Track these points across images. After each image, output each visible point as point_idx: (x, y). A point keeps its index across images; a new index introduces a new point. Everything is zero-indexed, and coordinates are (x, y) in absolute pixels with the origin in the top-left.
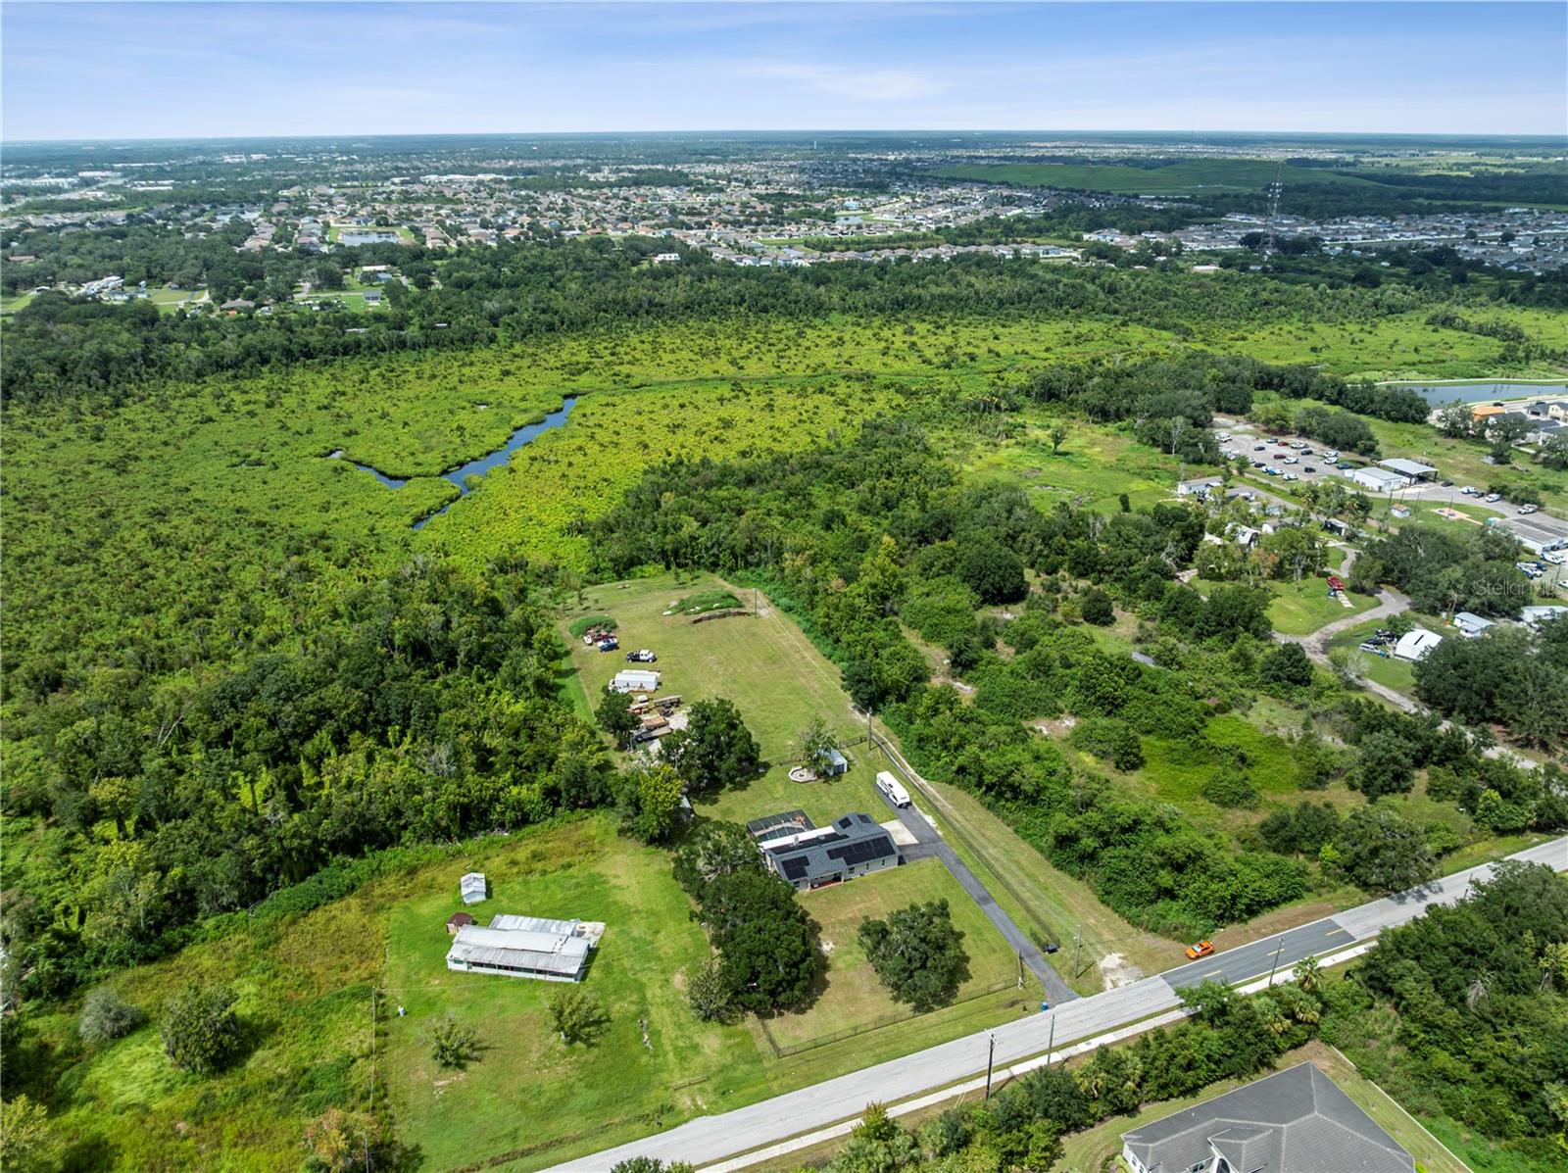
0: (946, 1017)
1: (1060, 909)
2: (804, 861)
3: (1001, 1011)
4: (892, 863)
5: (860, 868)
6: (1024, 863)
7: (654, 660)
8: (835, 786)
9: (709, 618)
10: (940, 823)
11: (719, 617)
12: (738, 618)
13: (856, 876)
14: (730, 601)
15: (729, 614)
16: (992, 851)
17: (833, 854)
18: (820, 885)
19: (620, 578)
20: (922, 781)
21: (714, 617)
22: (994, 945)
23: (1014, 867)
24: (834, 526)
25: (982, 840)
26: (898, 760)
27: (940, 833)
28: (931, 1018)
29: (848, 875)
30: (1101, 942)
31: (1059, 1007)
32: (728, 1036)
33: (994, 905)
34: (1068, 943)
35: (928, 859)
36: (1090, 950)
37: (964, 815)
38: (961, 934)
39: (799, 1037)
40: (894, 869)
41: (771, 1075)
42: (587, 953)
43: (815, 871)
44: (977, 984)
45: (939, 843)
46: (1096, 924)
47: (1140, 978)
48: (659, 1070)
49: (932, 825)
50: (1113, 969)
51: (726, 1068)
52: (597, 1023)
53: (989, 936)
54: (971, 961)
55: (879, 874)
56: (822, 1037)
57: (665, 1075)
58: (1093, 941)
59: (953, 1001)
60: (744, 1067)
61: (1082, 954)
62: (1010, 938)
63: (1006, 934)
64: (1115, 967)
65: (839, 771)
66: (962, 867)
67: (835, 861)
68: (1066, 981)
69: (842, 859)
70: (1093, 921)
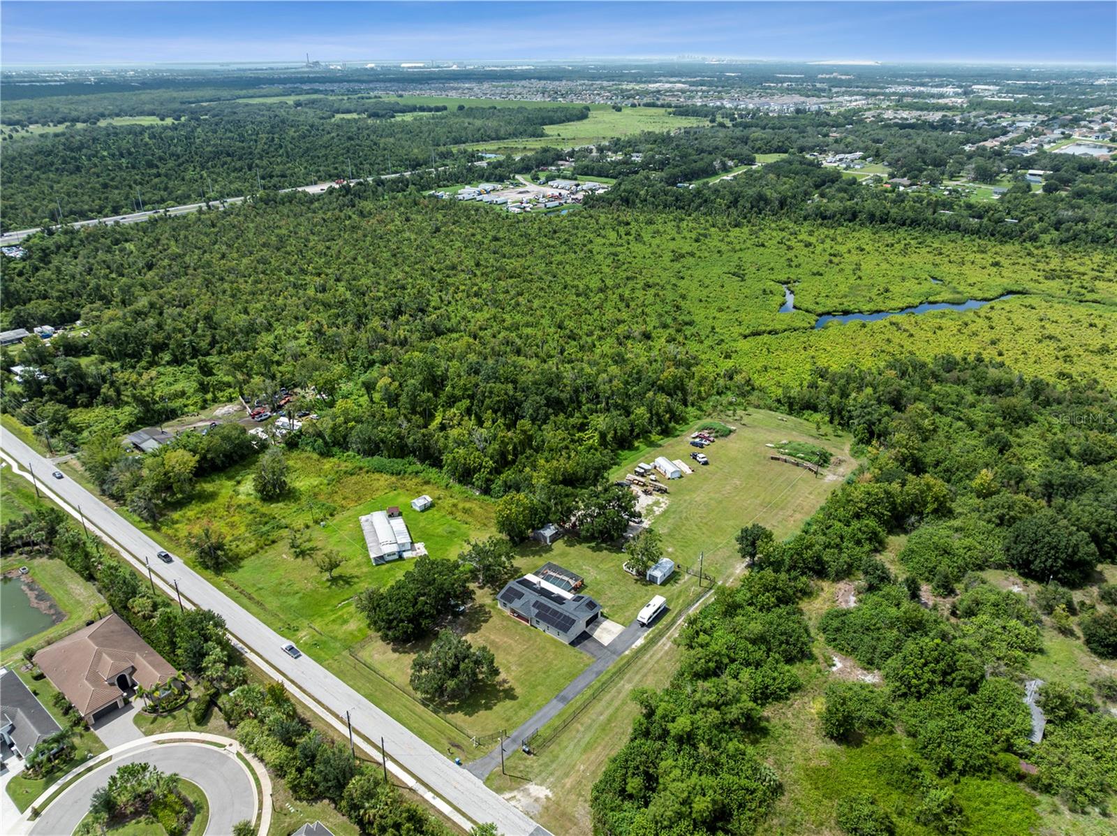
0: (424, 715)
1: (583, 744)
2: (520, 595)
4: (564, 640)
5: (542, 627)
7: (706, 463)
8: (636, 586)
9: (785, 461)
10: (640, 648)
11: (793, 463)
12: (804, 471)
13: (539, 628)
17: (537, 605)
18: (518, 616)
19: (790, 414)
21: (788, 463)
22: (515, 718)
25: (637, 677)
26: (702, 604)
27: (627, 652)
28: (420, 708)
29: (534, 623)
30: (559, 779)
31: (465, 771)
32: (360, 630)
33: (561, 706)
34: (544, 759)
35: (589, 655)
36: (544, 774)
37: (661, 658)
38: (514, 698)
39: (371, 656)
40: (563, 644)
41: (336, 657)
42: (396, 557)
43: (517, 604)
44: (464, 721)
45: (614, 656)
46: (578, 771)
47: (527, 814)
48: (321, 616)
49: (633, 646)
50: (529, 794)
51: (335, 638)
52: (348, 583)
53: (522, 713)
54: (488, 712)
55: (553, 639)
56: (377, 666)
57: (320, 619)
58: (557, 774)
59: (441, 714)
60: (338, 645)
61: (536, 771)
62: (527, 725)
63: (531, 721)
64: (533, 795)
65: (653, 581)
66: (594, 676)
67: (532, 608)
68: (497, 770)
69: (537, 611)
70: (582, 768)
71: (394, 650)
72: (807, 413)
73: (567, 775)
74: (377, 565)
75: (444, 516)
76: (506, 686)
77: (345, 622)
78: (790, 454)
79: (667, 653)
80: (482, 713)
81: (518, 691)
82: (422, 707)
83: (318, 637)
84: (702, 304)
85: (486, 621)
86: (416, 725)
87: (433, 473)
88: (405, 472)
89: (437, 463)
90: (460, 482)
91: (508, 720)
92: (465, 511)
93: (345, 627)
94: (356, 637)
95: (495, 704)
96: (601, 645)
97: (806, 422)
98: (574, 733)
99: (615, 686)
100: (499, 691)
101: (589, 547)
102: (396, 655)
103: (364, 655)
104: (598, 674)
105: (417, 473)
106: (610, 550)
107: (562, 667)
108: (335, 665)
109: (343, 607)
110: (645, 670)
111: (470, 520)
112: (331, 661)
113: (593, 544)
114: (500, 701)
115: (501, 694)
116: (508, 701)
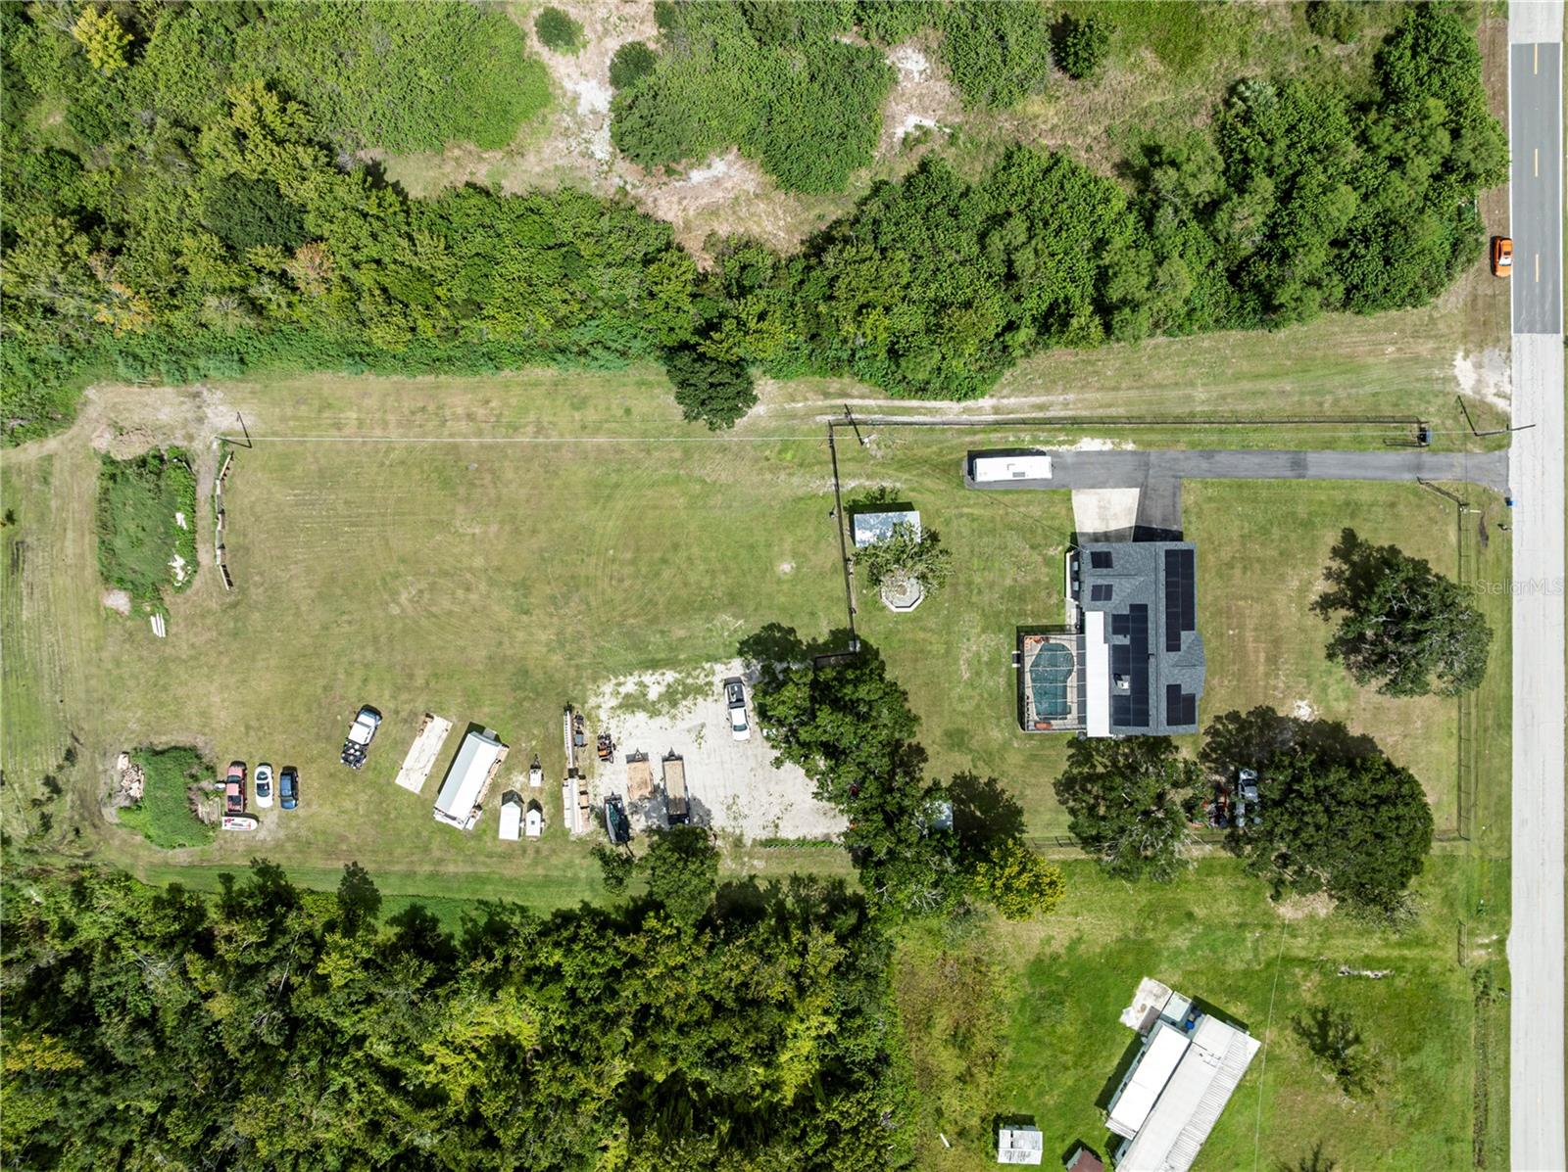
3: (1490, 554)
10: (1106, 434)
17: (1174, 644)
20: (986, 402)
27: (1130, 447)
30: (1429, 364)
31: (1512, 485)
33: (1312, 457)
34: (1415, 407)
36: (1437, 387)
37: (1102, 389)
38: (1349, 536)
45: (1153, 459)
46: (1399, 350)
47: (1508, 359)
48: (1425, 972)
49: (1108, 446)
50: (1479, 381)
53: (1364, 496)
54: (1399, 546)
57: (1434, 966)
58: (1422, 373)
61: (1440, 401)
62: (1380, 474)
63: (1370, 473)
64: (1474, 376)
67: (1183, 647)
68: (1477, 451)
69: (1184, 634)
70: (1391, 349)
73: (1416, 359)
76: (1335, 565)
79: (1082, 389)
81: (1332, 538)
83: (1466, 926)
85: (1234, 716)
95: (1381, 549)
96: (1143, 497)
99: (1215, 412)
100: (1353, 564)
108: (1491, 838)
111: (984, 1007)
112: (1490, 852)
114: (1370, 547)
115: (1355, 558)
116: (1362, 536)
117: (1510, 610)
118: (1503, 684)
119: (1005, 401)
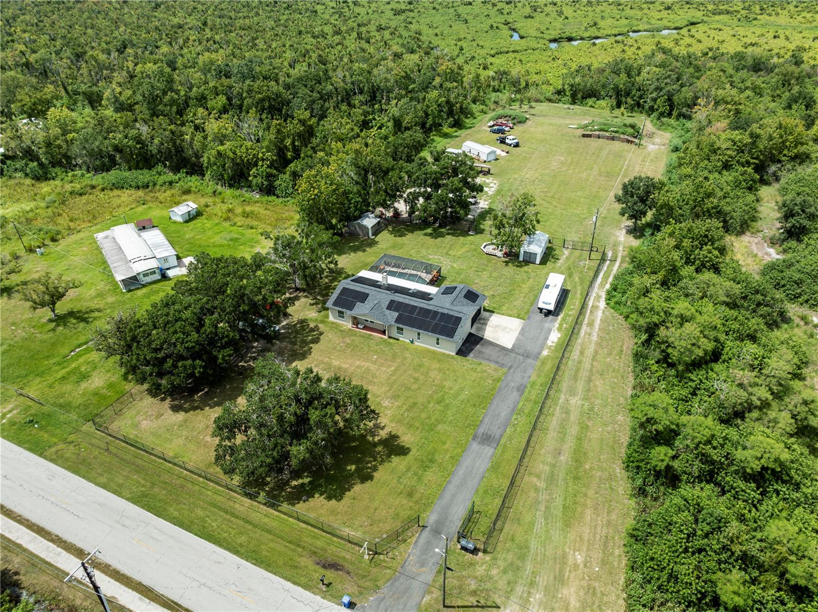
0: (255, 516)
1: (558, 512)
2: (363, 297)
3: (307, 562)
4: (448, 348)
5: (408, 336)
6: (594, 436)
7: (517, 145)
8: (511, 269)
9: (598, 137)
10: (559, 345)
11: (608, 138)
12: (625, 144)
13: (404, 339)
14: (630, 130)
15: (619, 139)
16: (575, 401)
17: (392, 305)
18: (365, 328)
19: (574, 103)
20: (602, 304)
21: (603, 137)
22: (421, 489)
23: (573, 430)
24: (794, 107)
25: (580, 386)
26: (606, 278)
27: (545, 353)
28: (243, 504)
29: (394, 333)
30: (551, 593)
32: (111, 386)
33: (488, 451)
34: (505, 555)
35: (493, 365)
36: (519, 589)
37: (596, 352)
38: (403, 451)
39: (136, 426)
40: (448, 356)
41: (72, 438)
42: (157, 276)
43: (361, 310)
44: (333, 512)
45: (530, 361)
46: (576, 566)
48: (41, 374)
49: (549, 343)
51: (66, 407)
52: (85, 320)
53: (431, 476)
54: (368, 484)
55: (429, 351)
56: (149, 441)
57: (38, 380)
59: (285, 506)
60: (73, 416)
61: (502, 584)
62: (447, 496)
63: (451, 488)
65: (529, 259)
66: (515, 394)
67: (388, 312)
68: (427, 598)
69: (396, 314)
70: (580, 558)
71: (175, 409)
72: (590, 101)
73: (560, 580)
74: (130, 291)
75: (217, 224)
76: (383, 434)
77: (84, 377)
78: (601, 130)
79: (599, 344)
80: (358, 488)
81: (407, 439)
82: (247, 501)
83: (35, 408)
84: (440, 37)
85: (316, 341)
86: (243, 539)
87: (193, 182)
88: (155, 185)
89: (197, 169)
90: (231, 186)
91: (410, 495)
92: (246, 215)
93: (84, 385)
94: (104, 397)
95: (375, 469)
96: (503, 349)
97: (592, 109)
98: (532, 494)
99: (556, 404)
100: (375, 445)
101: (426, 234)
102: (181, 416)
103: (123, 425)
104: (521, 389)
105: (171, 183)
106: (453, 234)
107: (462, 389)
108: (70, 452)
109: (79, 356)
110: (584, 374)
111: (255, 223)
112: (61, 446)
113: (429, 231)
114: (382, 461)
115: (379, 449)
116: (395, 460)
117: (236, 552)
118: (176, 514)
119: (601, 311)
